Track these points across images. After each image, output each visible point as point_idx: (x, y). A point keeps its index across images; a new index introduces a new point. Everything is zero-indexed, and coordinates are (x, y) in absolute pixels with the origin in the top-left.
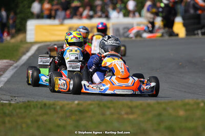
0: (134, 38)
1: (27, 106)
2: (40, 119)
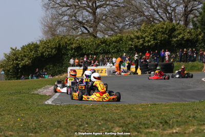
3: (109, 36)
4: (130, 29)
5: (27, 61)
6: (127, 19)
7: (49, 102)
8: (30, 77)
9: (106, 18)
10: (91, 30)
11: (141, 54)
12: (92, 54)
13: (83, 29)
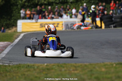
0: (76, 30)
1: (19, 67)
2: (26, 73)
11: (104, 4)
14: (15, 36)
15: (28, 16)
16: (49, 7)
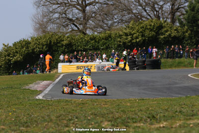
0: (106, 71)
1: (59, 101)
2: (65, 107)
3: (98, 33)
4: (119, 26)
5: (18, 57)
6: (116, 17)
7: (40, 97)
8: (21, 72)
9: (95, 15)
10: (81, 27)
11: (129, 50)
12: (81, 51)
13: (73, 26)
14: (56, 76)
15: (66, 60)
16: (84, 53)
